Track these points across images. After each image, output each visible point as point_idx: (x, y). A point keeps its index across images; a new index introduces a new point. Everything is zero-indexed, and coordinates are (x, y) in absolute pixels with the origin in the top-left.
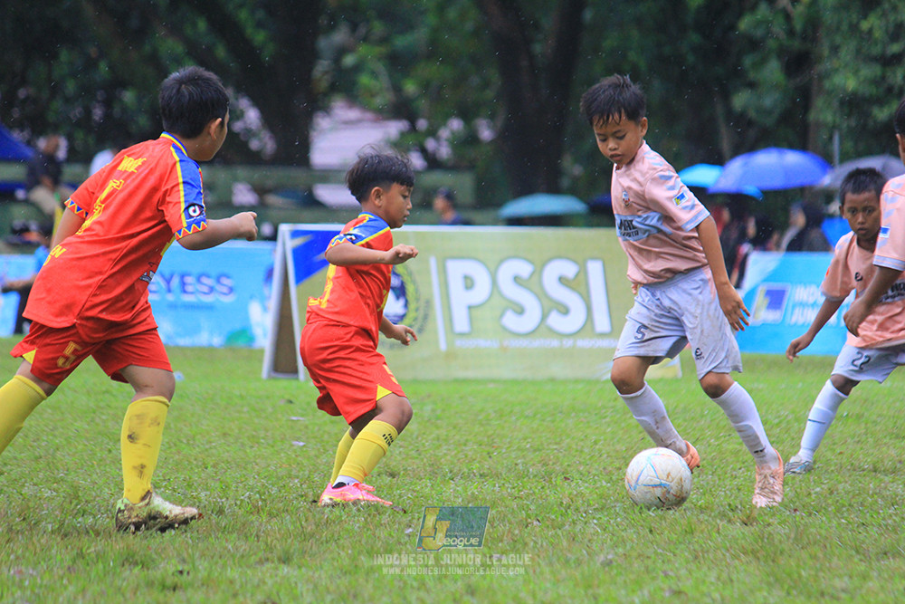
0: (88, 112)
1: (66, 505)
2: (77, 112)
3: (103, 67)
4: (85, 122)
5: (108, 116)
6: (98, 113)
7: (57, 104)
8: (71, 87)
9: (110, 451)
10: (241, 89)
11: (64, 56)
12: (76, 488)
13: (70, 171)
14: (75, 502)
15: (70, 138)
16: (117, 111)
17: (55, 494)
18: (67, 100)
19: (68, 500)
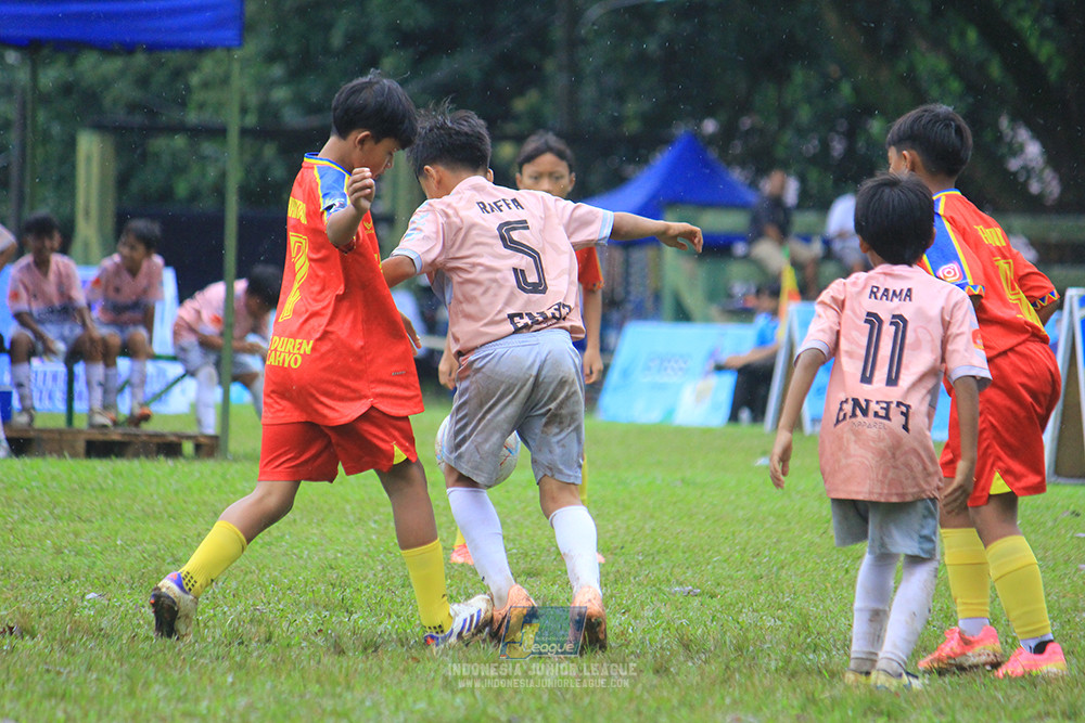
0: (825, 146)
1: (794, 638)
2: (811, 146)
3: (846, 89)
4: (822, 159)
5: (850, 150)
6: (838, 147)
7: (788, 137)
8: (804, 114)
9: (847, 572)
10: (1018, 117)
11: (799, 75)
12: (805, 618)
13: (802, 221)
14: (804, 634)
15: (803, 179)
16: (861, 144)
17: (779, 623)
18: (802, 133)
19: (795, 632)
